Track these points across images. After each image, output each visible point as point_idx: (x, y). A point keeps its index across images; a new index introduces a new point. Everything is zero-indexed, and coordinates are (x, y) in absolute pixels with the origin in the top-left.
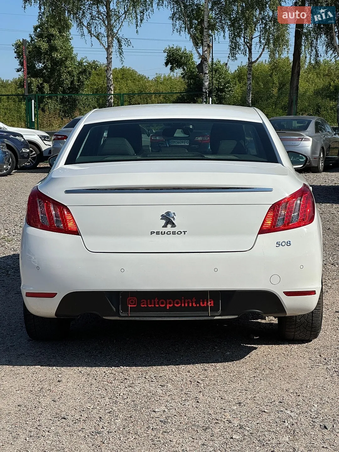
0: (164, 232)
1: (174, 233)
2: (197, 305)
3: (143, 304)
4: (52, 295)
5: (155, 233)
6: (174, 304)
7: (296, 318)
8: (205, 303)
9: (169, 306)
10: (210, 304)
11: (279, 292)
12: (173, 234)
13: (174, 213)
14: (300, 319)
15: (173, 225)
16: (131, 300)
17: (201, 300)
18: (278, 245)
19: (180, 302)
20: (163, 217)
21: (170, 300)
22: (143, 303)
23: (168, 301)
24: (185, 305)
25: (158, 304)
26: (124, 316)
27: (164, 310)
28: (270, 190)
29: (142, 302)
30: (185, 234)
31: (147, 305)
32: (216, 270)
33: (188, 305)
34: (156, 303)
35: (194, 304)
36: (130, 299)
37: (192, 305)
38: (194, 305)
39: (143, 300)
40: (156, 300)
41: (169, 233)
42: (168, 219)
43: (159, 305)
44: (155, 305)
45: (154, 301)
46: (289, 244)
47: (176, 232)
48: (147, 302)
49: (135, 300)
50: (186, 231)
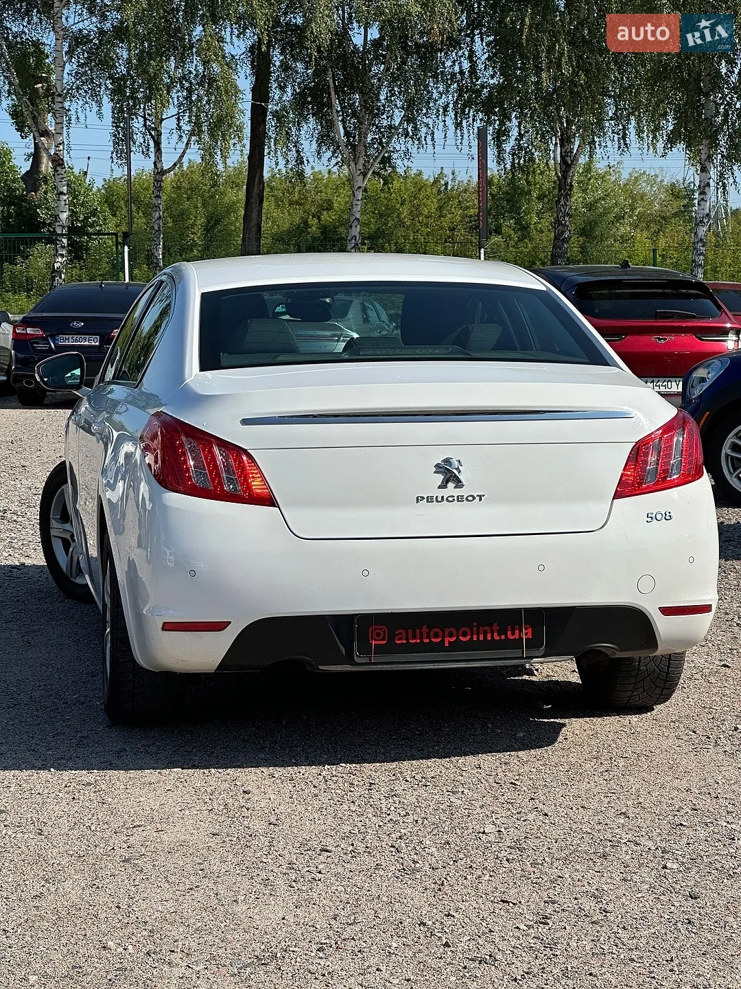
0: (443, 497)
1: (460, 499)
2: (500, 637)
3: (400, 639)
4: (220, 626)
5: (425, 500)
6: (458, 637)
7: (639, 664)
8: (517, 632)
9: (449, 642)
10: (526, 634)
11: (651, 608)
12: (458, 501)
13: (459, 461)
14: (646, 666)
15: (459, 484)
16: (376, 631)
17: (509, 627)
18: (649, 519)
19: (469, 633)
20: (439, 468)
21: (452, 629)
22: (400, 636)
23: (447, 631)
24: (478, 637)
25: (428, 637)
26: (363, 663)
27: (440, 647)
29: (397, 635)
30: (480, 500)
31: (407, 640)
32: (541, 568)
33: (485, 637)
34: (425, 635)
35: (495, 634)
36: (375, 629)
37: (492, 636)
38: (497, 637)
39: (401, 631)
40: (425, 630)
41: (450, 499)
42: (448, 473)
43: (430, 640)
44: (421, 639)
45: (420, 631)
46: (668, 517)
47: (465, 497)
48: (407, 635)
49: (384, 632)
50: (483, 496)
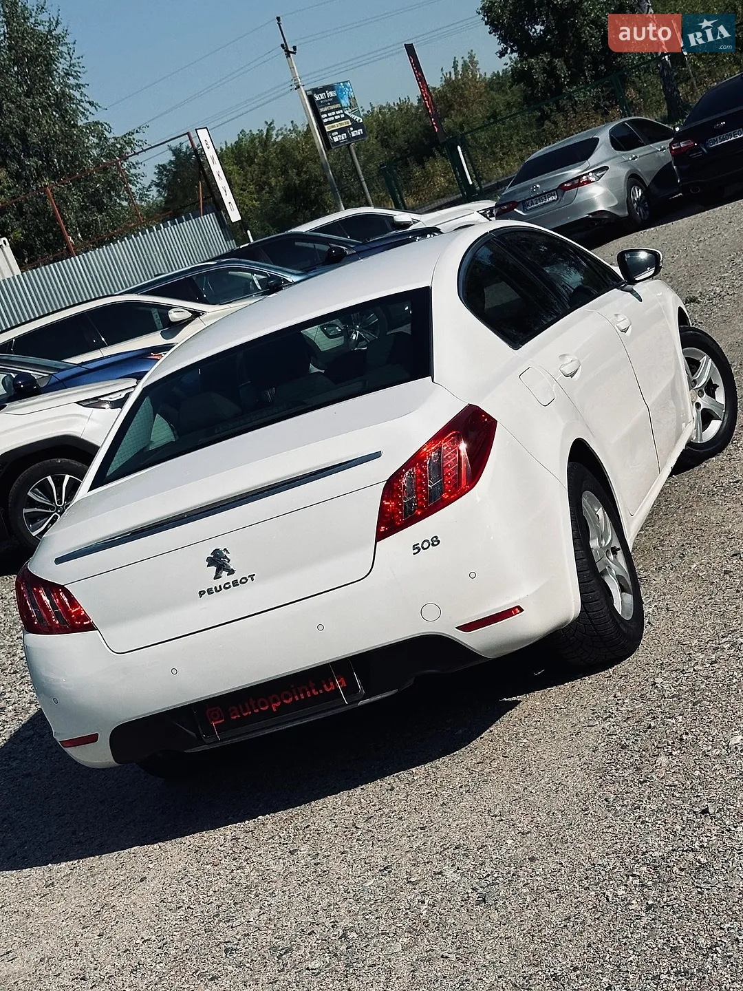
0: (220, 586)
1: (235, 583)
2: (319, 692)
3: (234, 715)
4: (92, 739)
5: (207, 592)
6: (282, 701)
8: (332, 684)
9: (276, 707)
10: (340, 684)
11: (447, 630)
12: (234, 586)
13: (225, 549)
15: (231, 572)
16: (213, 713)
17: (323, 682)
18: (417, 551)
19: (290, 694)
20: (211, 561)
21: (274, 696)
22: (233, 712)
23: (270, 698)
24: (300, 697)
25: (257, 708)
26: (211, 743)
27: (270, 714)
28: (377, 455)
29: (231, 712)
30: (253, 580)
31: (240, 714)
32: (321, 627)
33: (305, 695)
34: (254, 707)
35: (314, 691)
36: (211, 712)
37: (311, 693)
38: (316, 693)
39: (233, 707)
40: (252, 702)
41: (227, 586)
42: (218, 561)
43: (260, 710)
44: (252, 711)
45: (249, 704)
46: (435, 542)
47: (239, 581)
48: (239, 710)
49: (219, 712)
50: (254, 575)
